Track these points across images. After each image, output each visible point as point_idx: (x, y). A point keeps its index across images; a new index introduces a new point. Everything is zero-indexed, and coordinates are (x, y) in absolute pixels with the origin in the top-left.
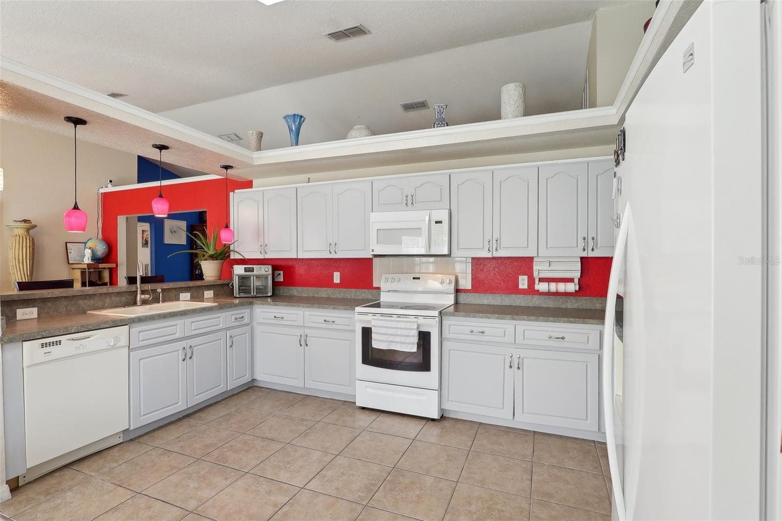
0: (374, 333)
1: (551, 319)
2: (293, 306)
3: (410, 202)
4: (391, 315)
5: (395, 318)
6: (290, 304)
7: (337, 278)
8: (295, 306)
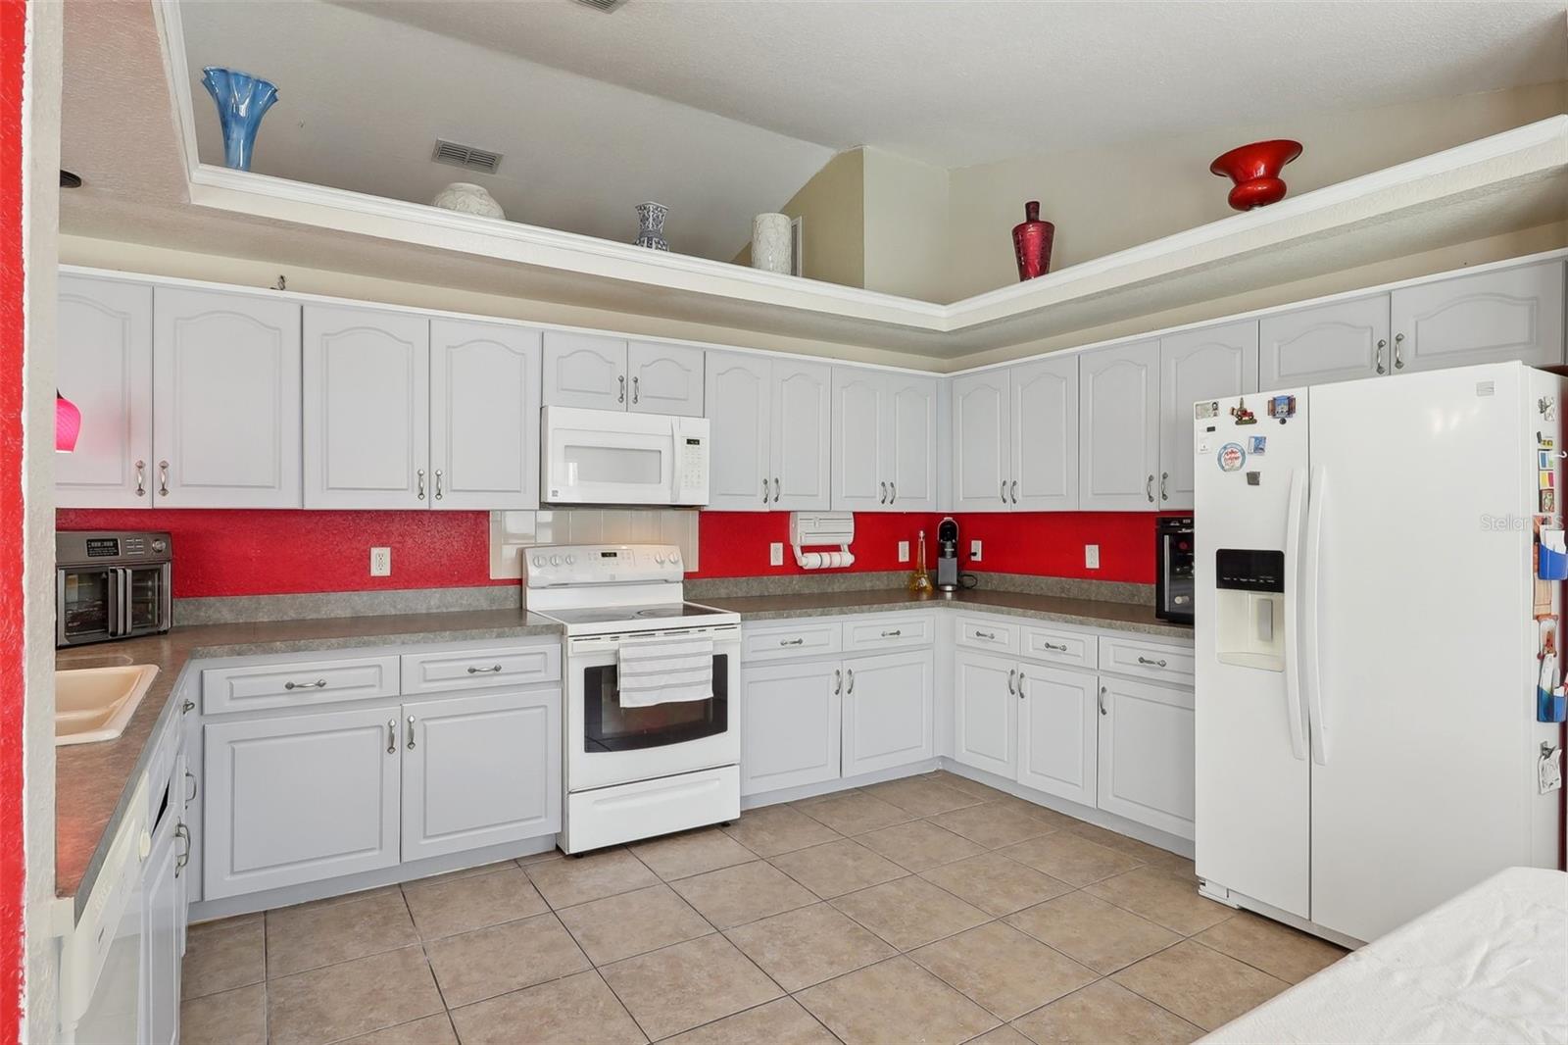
0: (625, 675)
1: (886, 605)
2: (366, 644)
3: (628, 393)
4: (650, 633)
5: (660, 637)
6: (353, 640)
7: (381, 562)
8: (374, 644)
